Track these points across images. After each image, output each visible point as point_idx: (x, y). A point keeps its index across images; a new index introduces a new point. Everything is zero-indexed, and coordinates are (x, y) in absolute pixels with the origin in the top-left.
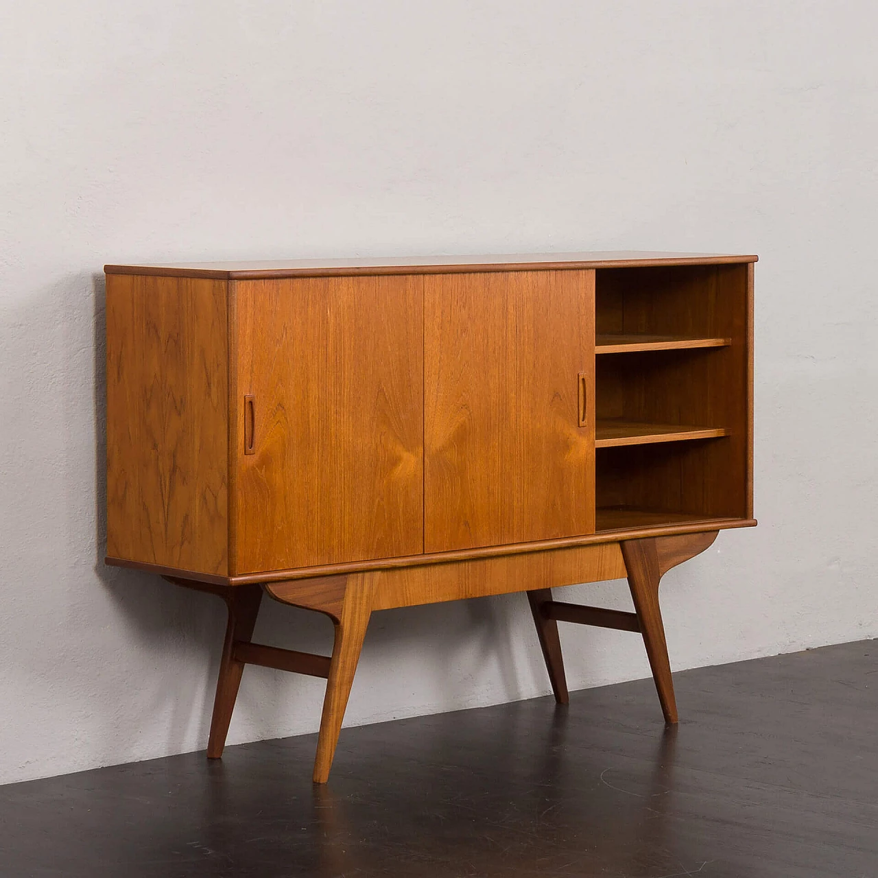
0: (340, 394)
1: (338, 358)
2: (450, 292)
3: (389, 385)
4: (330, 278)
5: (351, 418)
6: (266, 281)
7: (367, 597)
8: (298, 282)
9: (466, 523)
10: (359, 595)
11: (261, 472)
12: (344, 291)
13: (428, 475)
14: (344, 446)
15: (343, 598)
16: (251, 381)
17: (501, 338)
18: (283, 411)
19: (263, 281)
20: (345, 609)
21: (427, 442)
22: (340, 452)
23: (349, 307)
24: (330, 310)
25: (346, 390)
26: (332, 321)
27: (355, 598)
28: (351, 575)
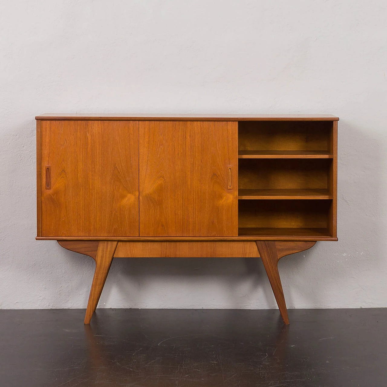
0: (94, 168)
1: (93, 153)
2: (153, 128)
3: (120, 165)
4: (89, 121)
5: (100, 178)
6: (56, 121)
7: (110, 251)
8: (72, 122)
9: (162, 226)
10: (105, 250)
11: (54, 197)
12: (96, 127)
13: (141, 204)
14: (96, 189)
15: (97, 250)
16: (49, 160)
17: (182, 149)
18: (65, 173)
19: (54, 121)
20: (98, 255)
21: (141, 190)
22: (94, 191)
23: (99, 133)
24: (89, 134)
25: (97, 167)
26: (89, 138)
27: (103, 251)
28: (101, 242)
